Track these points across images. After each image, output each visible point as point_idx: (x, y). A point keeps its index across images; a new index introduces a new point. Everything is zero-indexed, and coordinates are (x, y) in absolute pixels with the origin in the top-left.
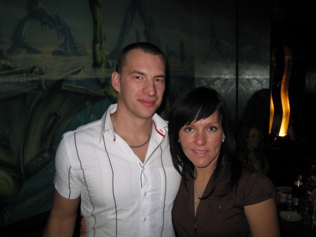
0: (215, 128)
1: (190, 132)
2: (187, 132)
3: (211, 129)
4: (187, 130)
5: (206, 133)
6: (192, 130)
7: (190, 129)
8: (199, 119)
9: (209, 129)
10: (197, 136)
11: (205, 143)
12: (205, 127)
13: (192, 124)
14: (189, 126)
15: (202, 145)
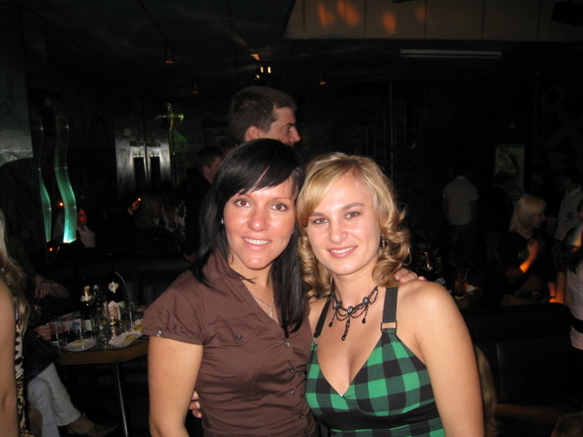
0: (285, 206)
1: (243, 208)
2: (237, 206)
3: (279, 207)
4: (239, 203)
5: (269, 212)
6: (247, 205)
7: (244, 203)
8: (261, 186)
9: (274, 207)
10: (253, 215)
11: (265, 227)
12: (270, 202)
13: (248, 193)
14: (243, 197)
15: (261, 230)
